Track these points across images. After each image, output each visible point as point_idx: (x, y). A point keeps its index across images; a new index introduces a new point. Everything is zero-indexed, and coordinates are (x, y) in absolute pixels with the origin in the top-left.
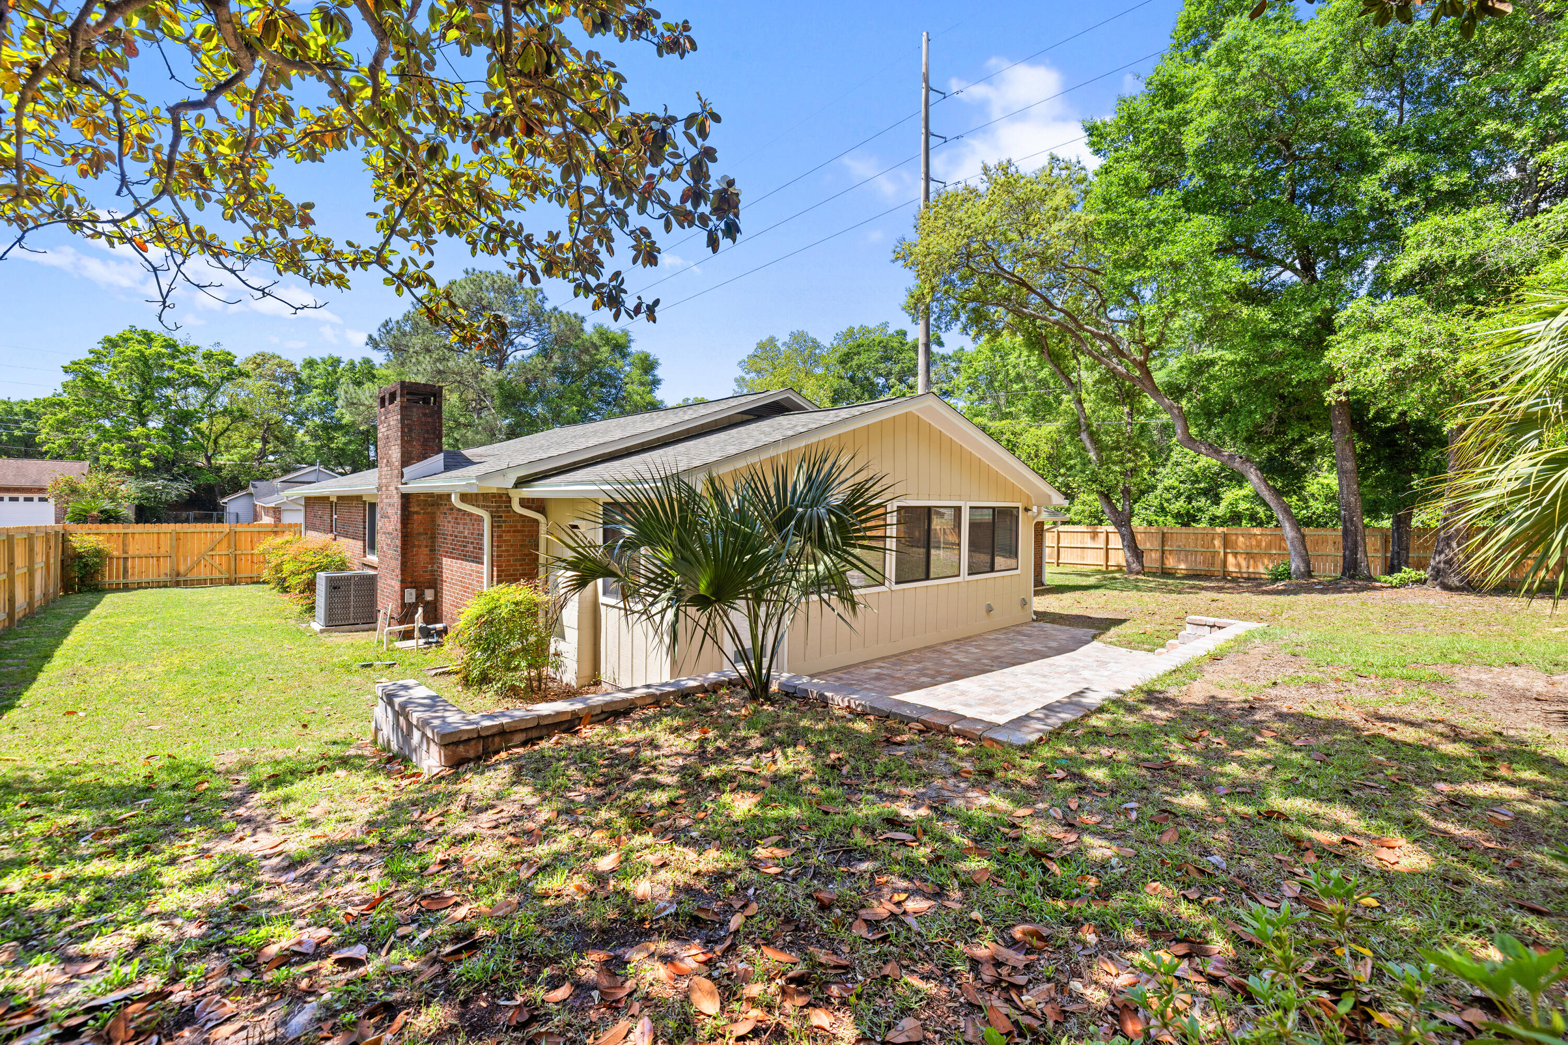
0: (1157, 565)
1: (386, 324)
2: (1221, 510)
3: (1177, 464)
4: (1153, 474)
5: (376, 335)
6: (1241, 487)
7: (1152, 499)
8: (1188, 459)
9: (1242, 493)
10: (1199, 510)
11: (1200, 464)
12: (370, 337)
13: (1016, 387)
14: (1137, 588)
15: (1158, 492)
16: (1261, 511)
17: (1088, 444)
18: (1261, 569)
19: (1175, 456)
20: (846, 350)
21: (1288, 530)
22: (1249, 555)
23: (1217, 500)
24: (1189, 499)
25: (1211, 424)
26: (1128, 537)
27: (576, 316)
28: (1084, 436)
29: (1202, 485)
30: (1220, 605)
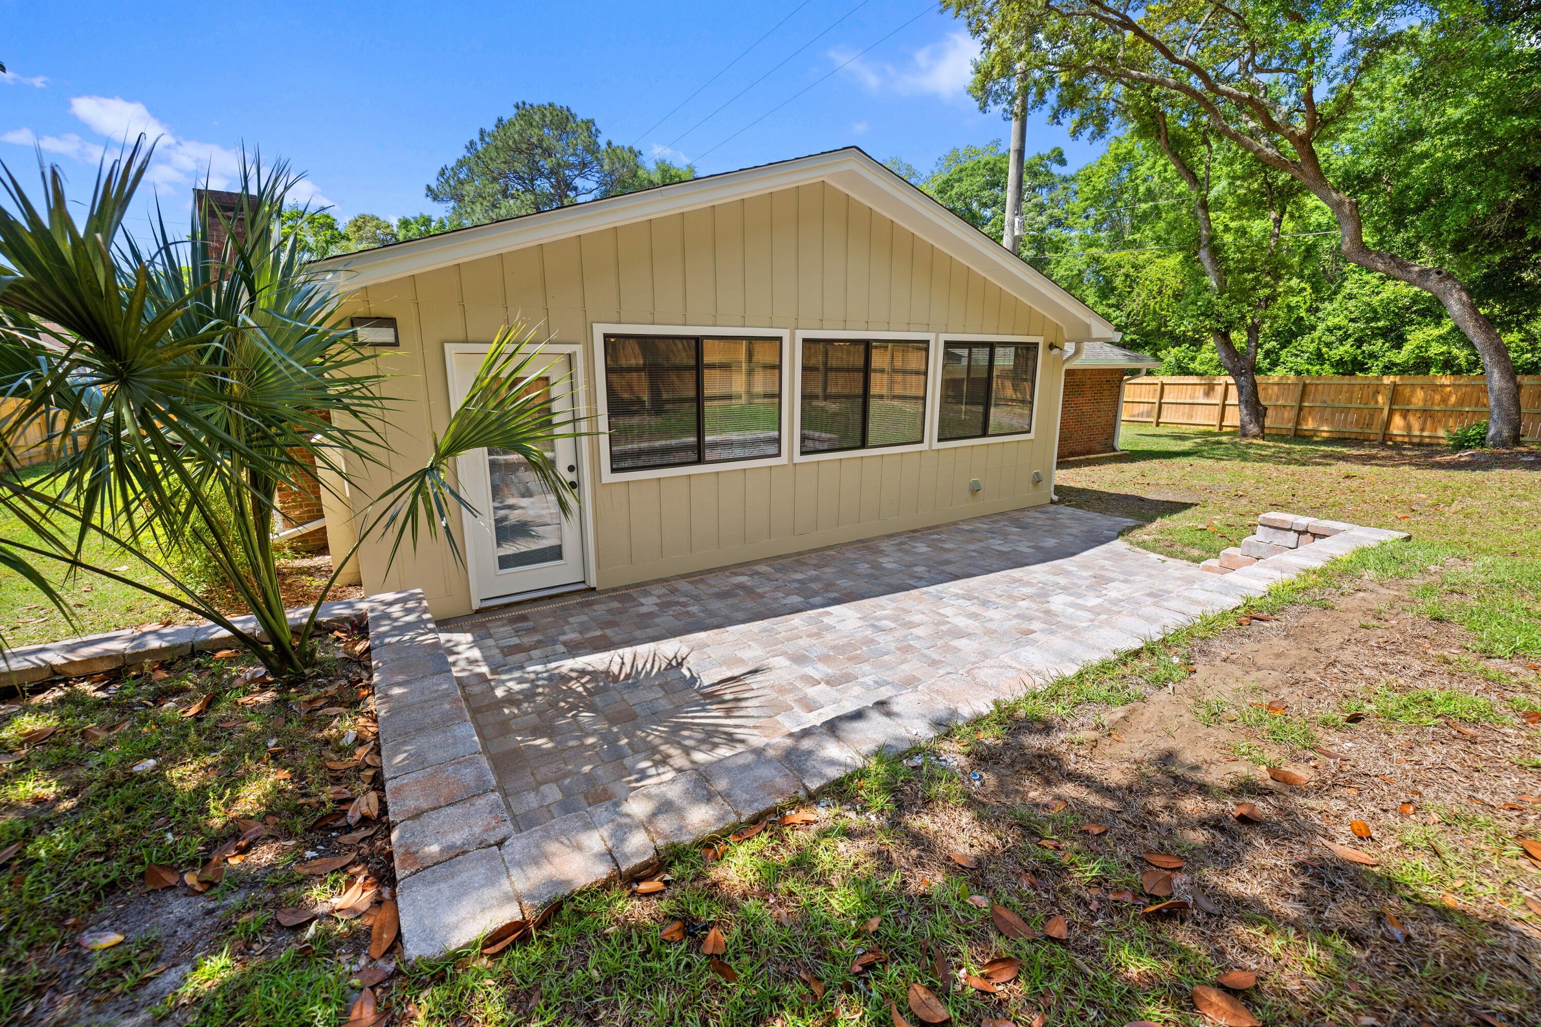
0: (1290, 425)
1: (442, 173)
2: (1403, 355)
3: (1351, 297)
4: (1313, 310)
5: (434, 185)
6: (1438, 324)
7: (1307, 343)
8: (1367, 290)
9: (1437, 332)
10: (1372, 355)
11: (1384, 295)
12: (429, 188)
13: (1144, 206)
14: (1244, 457)
15: (1316, 334)
16: (1461, 355)
17: (1207, 264)
18: (1441, 433)
19: (1349, 286)
20: (945, 177)
21: (1496, 379)
22: (1426, 413)
23: (1399, 342)
24: (1359, 342)
25: (1400, 225)
26: (1248, 389)
27: (631, 150)
28: (1204, 254)
29: (1381, 324)
30: (1355, 484)
